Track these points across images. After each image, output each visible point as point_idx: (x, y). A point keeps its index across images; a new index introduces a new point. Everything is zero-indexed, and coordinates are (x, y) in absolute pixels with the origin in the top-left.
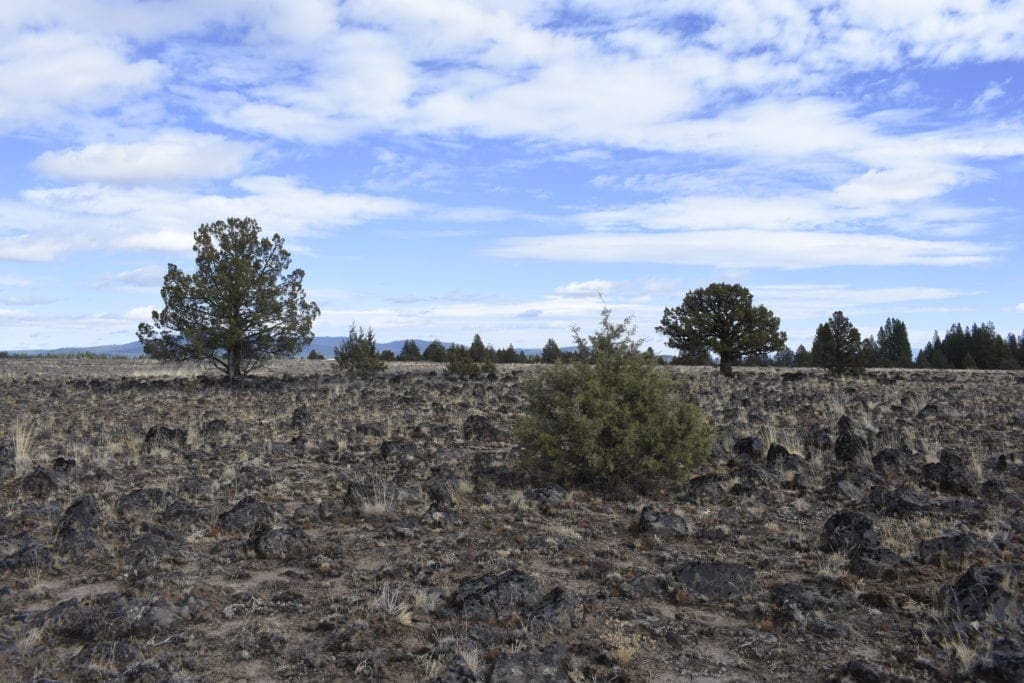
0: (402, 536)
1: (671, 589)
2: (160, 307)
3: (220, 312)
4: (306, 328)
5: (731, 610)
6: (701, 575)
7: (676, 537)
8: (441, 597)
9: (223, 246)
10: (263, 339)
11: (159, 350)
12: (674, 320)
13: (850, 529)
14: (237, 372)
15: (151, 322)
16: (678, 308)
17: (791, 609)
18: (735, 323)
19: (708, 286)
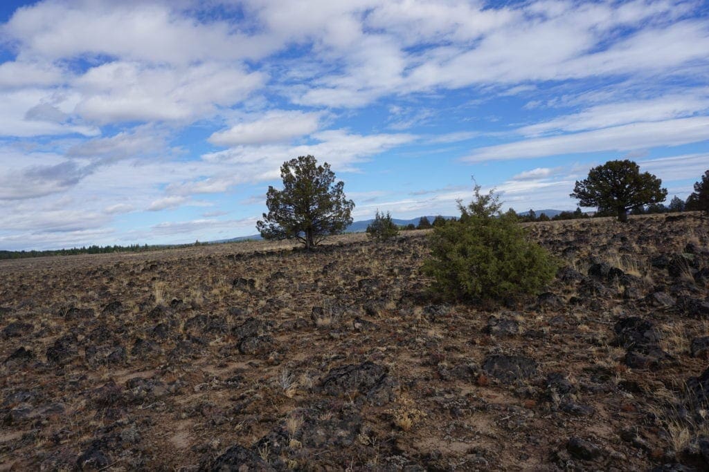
0: (332, 338)
1: (476, 374)
2: (267, 212)
3: (299, 211)
4: (348, 215)
5: (512, 390)
6: (498, 364)
7: (508, 336)
8: (319, 379)
9: (297, 173)
10: (324, 223)
11: (268, 236)
12: (583, 189)
13: (633, 330)
14: (311, 243)
15: (263, 220)
16: (585, 180)
17: (551, 392)
18: (627, 186)
19: (605, 163)
